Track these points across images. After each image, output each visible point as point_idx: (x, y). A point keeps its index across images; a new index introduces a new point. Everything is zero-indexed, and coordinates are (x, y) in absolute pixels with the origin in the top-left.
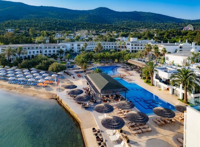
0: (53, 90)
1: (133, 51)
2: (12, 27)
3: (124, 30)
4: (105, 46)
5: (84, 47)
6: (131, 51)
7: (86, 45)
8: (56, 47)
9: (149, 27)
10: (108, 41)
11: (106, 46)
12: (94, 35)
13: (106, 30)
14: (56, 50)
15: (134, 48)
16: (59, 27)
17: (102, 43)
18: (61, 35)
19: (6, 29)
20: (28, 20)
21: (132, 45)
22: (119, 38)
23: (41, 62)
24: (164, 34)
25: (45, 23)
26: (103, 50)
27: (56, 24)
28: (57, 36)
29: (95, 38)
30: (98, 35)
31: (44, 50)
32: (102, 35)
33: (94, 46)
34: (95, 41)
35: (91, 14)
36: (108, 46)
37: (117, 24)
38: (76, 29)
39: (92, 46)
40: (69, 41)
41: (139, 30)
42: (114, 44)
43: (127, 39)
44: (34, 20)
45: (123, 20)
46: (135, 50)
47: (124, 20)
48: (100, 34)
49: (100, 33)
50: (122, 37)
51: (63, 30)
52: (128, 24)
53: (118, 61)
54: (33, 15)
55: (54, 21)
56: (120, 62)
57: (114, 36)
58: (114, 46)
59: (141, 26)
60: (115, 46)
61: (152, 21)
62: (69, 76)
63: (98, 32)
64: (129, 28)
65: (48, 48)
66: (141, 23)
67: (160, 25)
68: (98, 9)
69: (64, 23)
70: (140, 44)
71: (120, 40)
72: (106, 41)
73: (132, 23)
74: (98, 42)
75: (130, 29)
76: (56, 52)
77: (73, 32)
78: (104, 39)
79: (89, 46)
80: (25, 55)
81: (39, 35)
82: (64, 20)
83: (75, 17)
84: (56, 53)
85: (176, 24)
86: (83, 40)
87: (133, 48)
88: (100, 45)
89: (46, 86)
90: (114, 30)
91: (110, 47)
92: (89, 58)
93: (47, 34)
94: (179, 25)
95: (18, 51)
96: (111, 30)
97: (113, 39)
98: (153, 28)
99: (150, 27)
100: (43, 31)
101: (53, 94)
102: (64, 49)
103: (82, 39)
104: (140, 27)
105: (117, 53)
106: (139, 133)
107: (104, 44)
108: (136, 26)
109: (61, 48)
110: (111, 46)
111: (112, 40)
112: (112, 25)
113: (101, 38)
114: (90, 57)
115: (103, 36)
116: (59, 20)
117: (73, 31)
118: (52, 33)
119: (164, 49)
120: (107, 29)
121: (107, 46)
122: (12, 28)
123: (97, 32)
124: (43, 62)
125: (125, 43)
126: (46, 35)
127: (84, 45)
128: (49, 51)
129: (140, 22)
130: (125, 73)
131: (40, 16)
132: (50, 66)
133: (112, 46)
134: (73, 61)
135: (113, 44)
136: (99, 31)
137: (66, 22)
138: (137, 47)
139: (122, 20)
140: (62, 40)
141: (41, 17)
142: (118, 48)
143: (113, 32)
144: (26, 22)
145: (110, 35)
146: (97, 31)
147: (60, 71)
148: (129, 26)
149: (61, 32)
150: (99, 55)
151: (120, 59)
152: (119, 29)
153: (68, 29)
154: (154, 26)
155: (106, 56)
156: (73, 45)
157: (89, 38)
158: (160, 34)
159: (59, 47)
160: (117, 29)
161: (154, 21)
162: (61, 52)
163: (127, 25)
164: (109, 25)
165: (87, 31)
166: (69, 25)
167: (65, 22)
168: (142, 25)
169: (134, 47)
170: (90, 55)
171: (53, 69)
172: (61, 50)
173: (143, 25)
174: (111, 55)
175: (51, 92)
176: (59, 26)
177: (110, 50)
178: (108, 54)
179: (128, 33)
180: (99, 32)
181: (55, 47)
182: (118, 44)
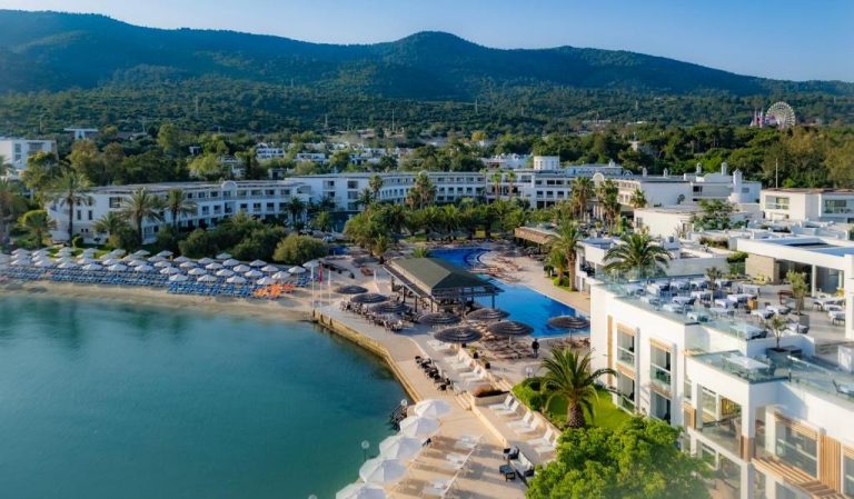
0: (299, 304)
1: (540, 205)
2: (82, 118)
3: (518, 128)
4: (442, 186)
5: (372, 190)
6: (534, 205)
7: (378, 184)
8: (277, 193)
9: (622, 112)
10: (456, 170)
11: (446, 186)
12: (402, 146)
13: (449, 128)
14: (277, 201)
15: (545, 194)
16: (264, 117)
17: (432, 176)
18: (277, 150)
19: (66, 129)
20: (138, 89)
21: (538, 183)
22: (497, 159)
23: (249, 236)
24: (665, 141)
25: (208, 101)
26: (436, 199)
27: (249, 105)
28: (266, 154)
29: (405, 156)
30: (417, 145)
31: (239, 203)
32: (433, 147)
33: (404, 187)
34: (409, 168)
35: (386, 59)
36: (456, 186)
37: (490, 100)
38: (330, 125)
39: (399, 188)
40: (312, 169)
41: (578, 127)
42: (475, 180)
43: (524, 160)
44: (162, 90)
45: (516, 84)
46: (550, 199)
47: (522, 84)
48: (423, 141)
49: (423, 137)
50: (507, 154)
51: (279, 128)
52: (535, 101)
53: (488, 234)
54: (152, 69)
55: (239, 93)
56: (493, 238)
57: (476, 150)
58: (474, 186)
59: (587, 109)
60: (480, 186)
61: (634, 88)
62: (336, 273)
63: (418, 134)
64: (541, 117)
65: (249, 194)
66: (589, 95)
67: (665, 102)
68: (416, 39)
69: (283, 100)
70: (565, 179)
71: (498, 165)
72: (446, 168)
73: (552, 98)
74: (420, 173)
75: (544, 123)
76: (277, 207)
77: (318, 136)
78: (439, 160)
79: (388, 188)
80: (190, 217)
81: (195, 151)
82: (279, 87)
83: (323, 75)
84: (277, 211)
85: (729, 102)
86: (360, 166)
87: (540, 193)
88: (425, 182)
89: (278, 297)
90: (477, 125)
91: (460, 189)
92: (393, 224)
93: (228, 144)
94: (743, 103)
95: (171, 202)
96: (466, 128)
97: (472, 162)
98: (637, 117)
99: (626, 111)
100: (208, 133)
101: (304, 313)
102: (304, 198)
103: (359, 162)
104: (580, 115)
105: (483, 209)
106: (511, 358)
107: (439, 179)
108: (569, 108)
109: (294, 193)
110: (465, 186)
111: (470, 166)
112: (472, 108)
113: (430, 159)
114: (393, 219)
115: (436, 152)
116: (258, 86)
117: (318, 133)
118: (243, 140)
119: (639, 193)
120: (453, 124)
121: (451, 186)
122: (83, 122)
123: (411, 135)
124: (253, 235)
125: (512, 175)
126: (223, 151)
127: (371, 185)
128: (255, 205)
129: (583, 91)
130: (503, 266)
131: (181, 70)
132: (279, 245)
133: (470, 186)
134: (340, 236)
135: (472, 179)
136: (420, 131)
137: (289, 94)
138: (555, 190)
139: (512, 86)
140: (285, 166)
141: (186, 76)
142: (489, 194)
143: (475, 134)
144: (131, 99)
145: (461, 145)
146: (413, 129)
147: (310, 259)
148: (541, 109)
149: (276, 136)
150: (421, 214)
151: (492, 228)
152: (499, 121)
153: (298, 123)
154: (641, 107)
155: (447, 219)
156: (332, 183)
157: (384, 159)
158: (653, 143)
159: (288, 192)
160: (492, 122)
161: (643, 87)
162: (296, 207)
163: (532, 105)
164: (458, 105)
165: (372, 130)
166: (302, 107)
167: (286, 96)
168: (593, 102)
169: (545, 190)
170: (395, 213)
171: (289, 253)
172: (296, 200)
173: (594, 105)
174: (464, 215)
175: (296, 308)
176: (261, 113)
177: (459, 200)
178: (451, 211)
179: (530, 137)
180: (422, 134)
181: (272, 192)
182: (488, 179)
